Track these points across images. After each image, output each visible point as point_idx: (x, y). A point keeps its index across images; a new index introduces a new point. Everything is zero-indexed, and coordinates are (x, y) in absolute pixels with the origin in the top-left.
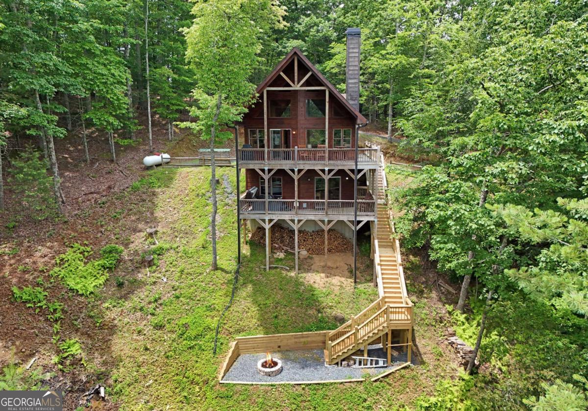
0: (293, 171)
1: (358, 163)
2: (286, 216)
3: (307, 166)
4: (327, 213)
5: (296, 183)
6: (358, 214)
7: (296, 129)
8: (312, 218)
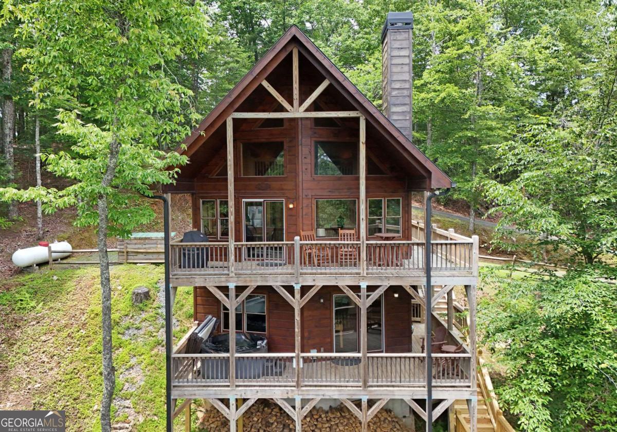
0: (290, 289)
1: (432, 274)
2: (276, 391)
3: (319, 278)
4: (365, 382)
5: (297, 317)
6: (433, 384)
7: (295, 199)
8: (333, 393)
